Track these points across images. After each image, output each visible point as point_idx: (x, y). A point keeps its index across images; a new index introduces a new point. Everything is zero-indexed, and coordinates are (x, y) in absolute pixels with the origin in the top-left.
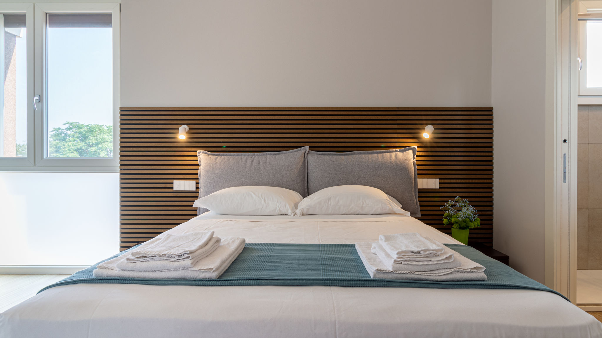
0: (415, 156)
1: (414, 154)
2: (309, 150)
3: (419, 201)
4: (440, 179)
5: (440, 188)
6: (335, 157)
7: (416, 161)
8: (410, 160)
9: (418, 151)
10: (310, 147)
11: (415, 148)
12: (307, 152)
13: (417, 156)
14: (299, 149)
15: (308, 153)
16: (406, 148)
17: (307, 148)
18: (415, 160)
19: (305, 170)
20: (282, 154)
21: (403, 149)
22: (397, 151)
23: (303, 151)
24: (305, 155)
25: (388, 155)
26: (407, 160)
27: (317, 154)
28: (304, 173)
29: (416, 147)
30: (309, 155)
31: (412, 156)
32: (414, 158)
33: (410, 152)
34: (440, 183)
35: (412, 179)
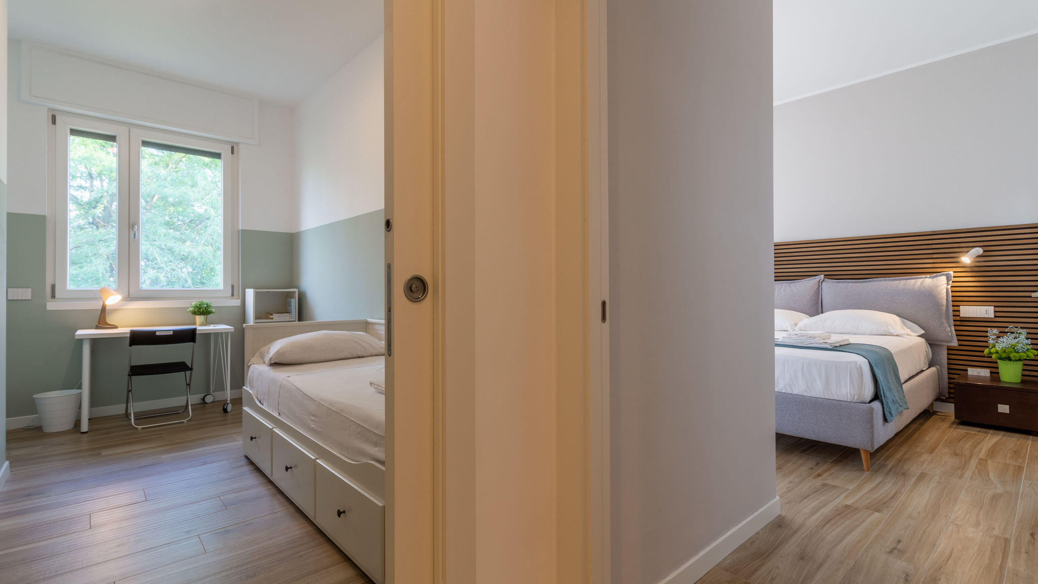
0: (950, 282)
1: (948, 280)
2: (824, 278)
3: (956, 330)
4: (995, 307)
5: (995, 317)
6: (850, 284)
7: (952, 287)
8: (939, 287)
9: (954, 277)
10: (825, 275)
11: (950, 274)
12: (821, 281)
13: (953, 282)
14: (814, 278)
15: (823, 281)
16: (933, 272)
17: (822, 276)
18: (949, 286)
19: (819, 296)
20: (797, 282)
21: (934, 275)
22: (925, 277)
23: (818, 280)
24: (820, 284)
25: (913, 281)
26: (936, 286)
27: (833, 282)
28: (818, 299)
29: (952, 273)
30: (823, 283)
31: (946, 282)
32: (948, 284)
33: (943, 279)
34: (995, 312)
35: (943, 305)
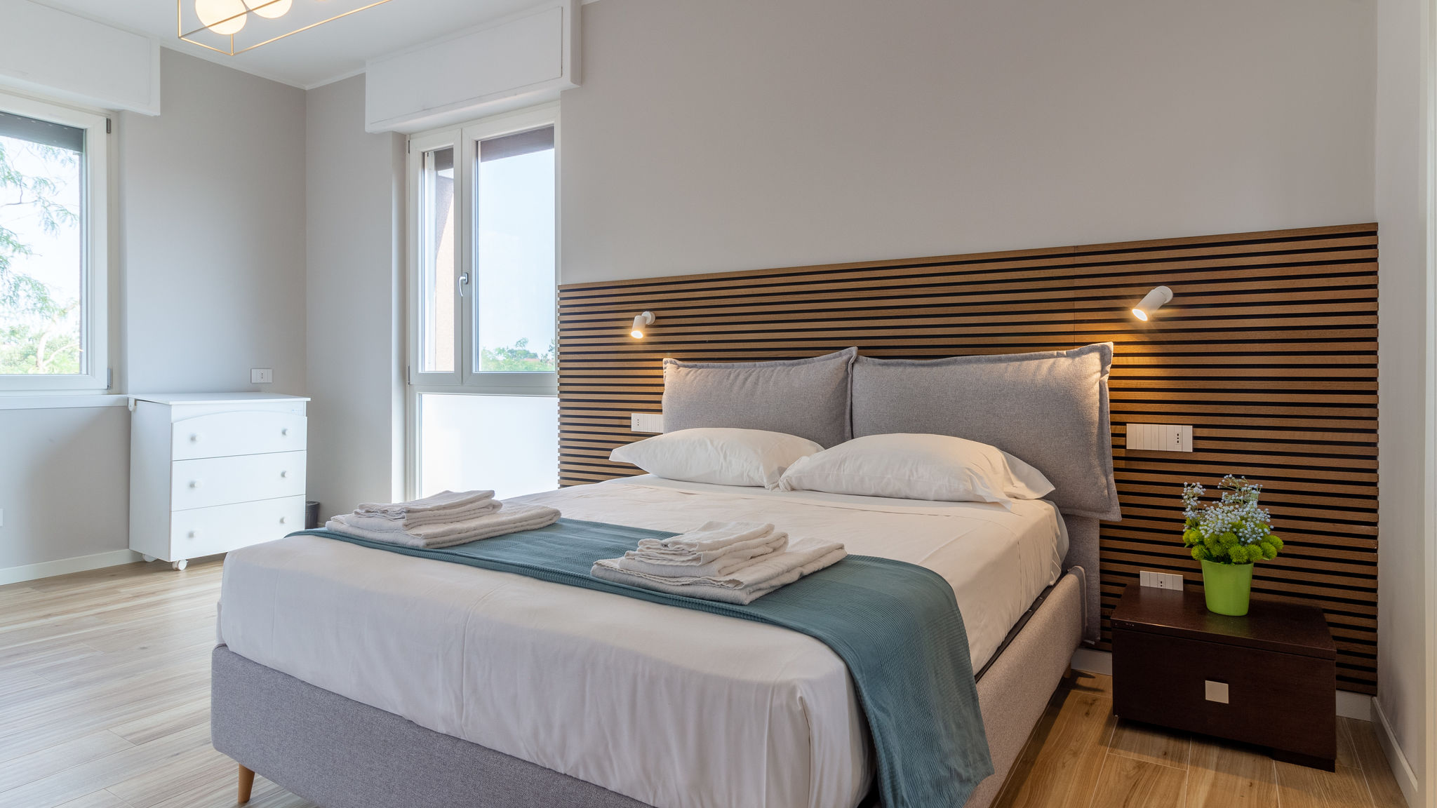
0: (1108, 368)
1: (1104, 362)
2: (858, 354)
3: (1117, 481)
4: (1195, 426)
5: (1195, 450)
6: (909, 370)
7: (1111, 378)
8: (1085, 378)
9: (1116, 355)
10: (860, 348)
11: (1109, 348)
12: (852, 360)
13: (1113, 367)
14: (837, 353)
15: (856, 360)
16: (1075, 345)
17: (854, 350)
18: (1106, 378)
19: (846, 398)
20: (806, 363)
21: (1077, 349)
22: (1059, 356)
23: (845, 358)
24: (850, 365)
25: (1033, 364)
26: (1080, 377)
27: (874, 364)
28: (844, 404)
29: (1111, 345)
30: (856, 366)
31: (1099, 368)
32: (1103, 372)
33: (1093, 360)
34: (1195, 438)
35: (1092, 424)
